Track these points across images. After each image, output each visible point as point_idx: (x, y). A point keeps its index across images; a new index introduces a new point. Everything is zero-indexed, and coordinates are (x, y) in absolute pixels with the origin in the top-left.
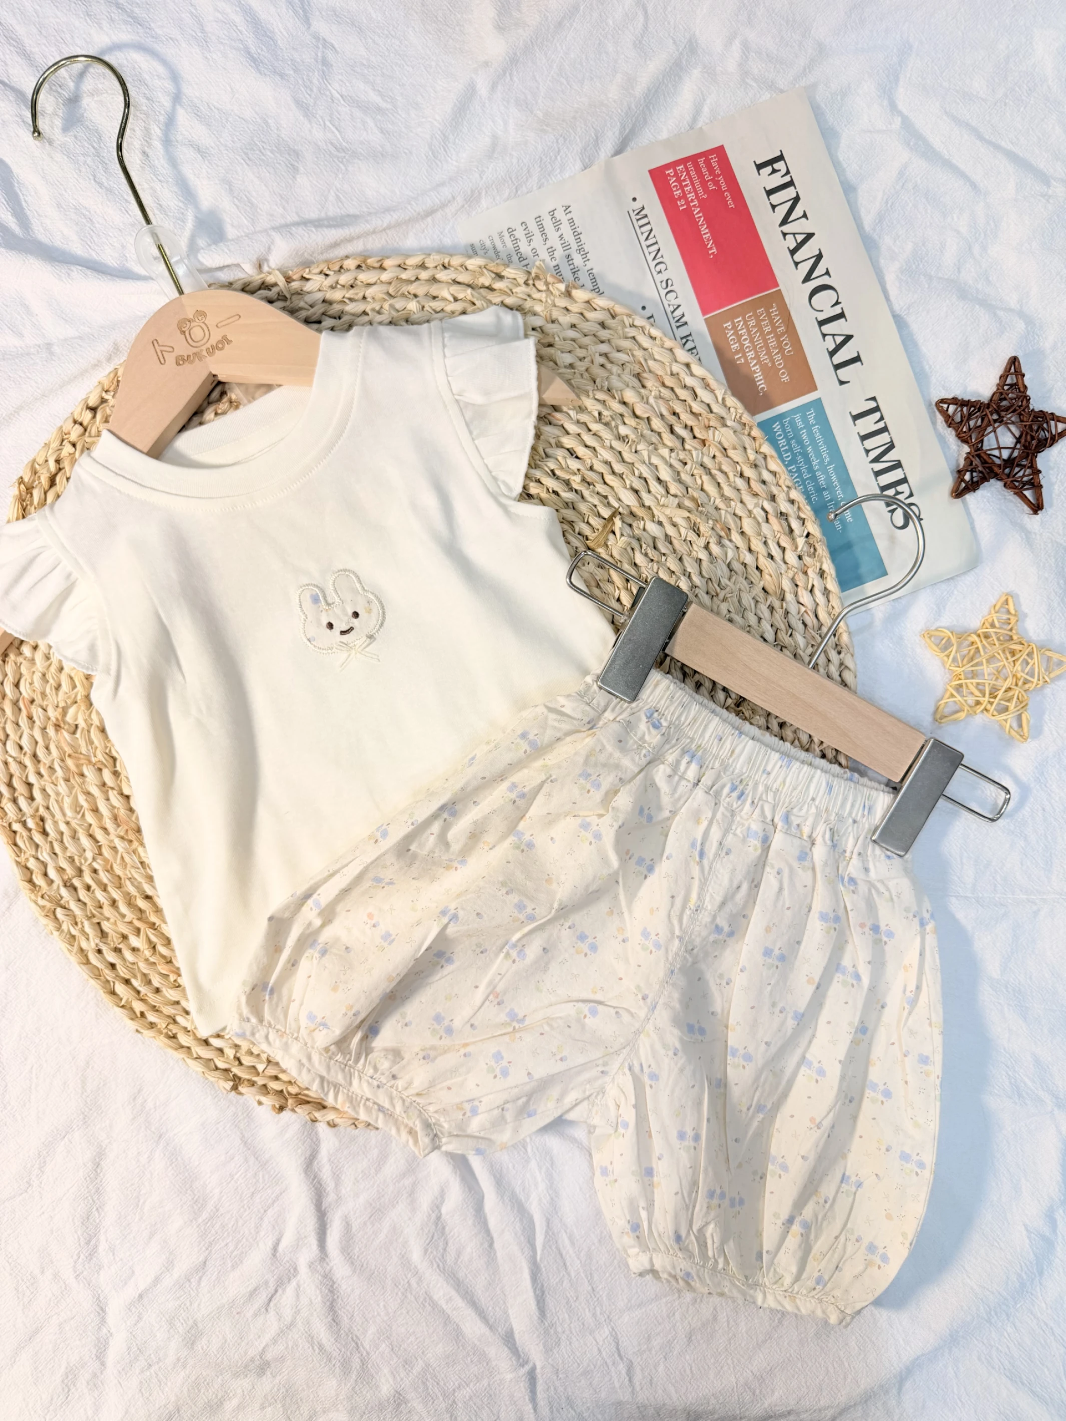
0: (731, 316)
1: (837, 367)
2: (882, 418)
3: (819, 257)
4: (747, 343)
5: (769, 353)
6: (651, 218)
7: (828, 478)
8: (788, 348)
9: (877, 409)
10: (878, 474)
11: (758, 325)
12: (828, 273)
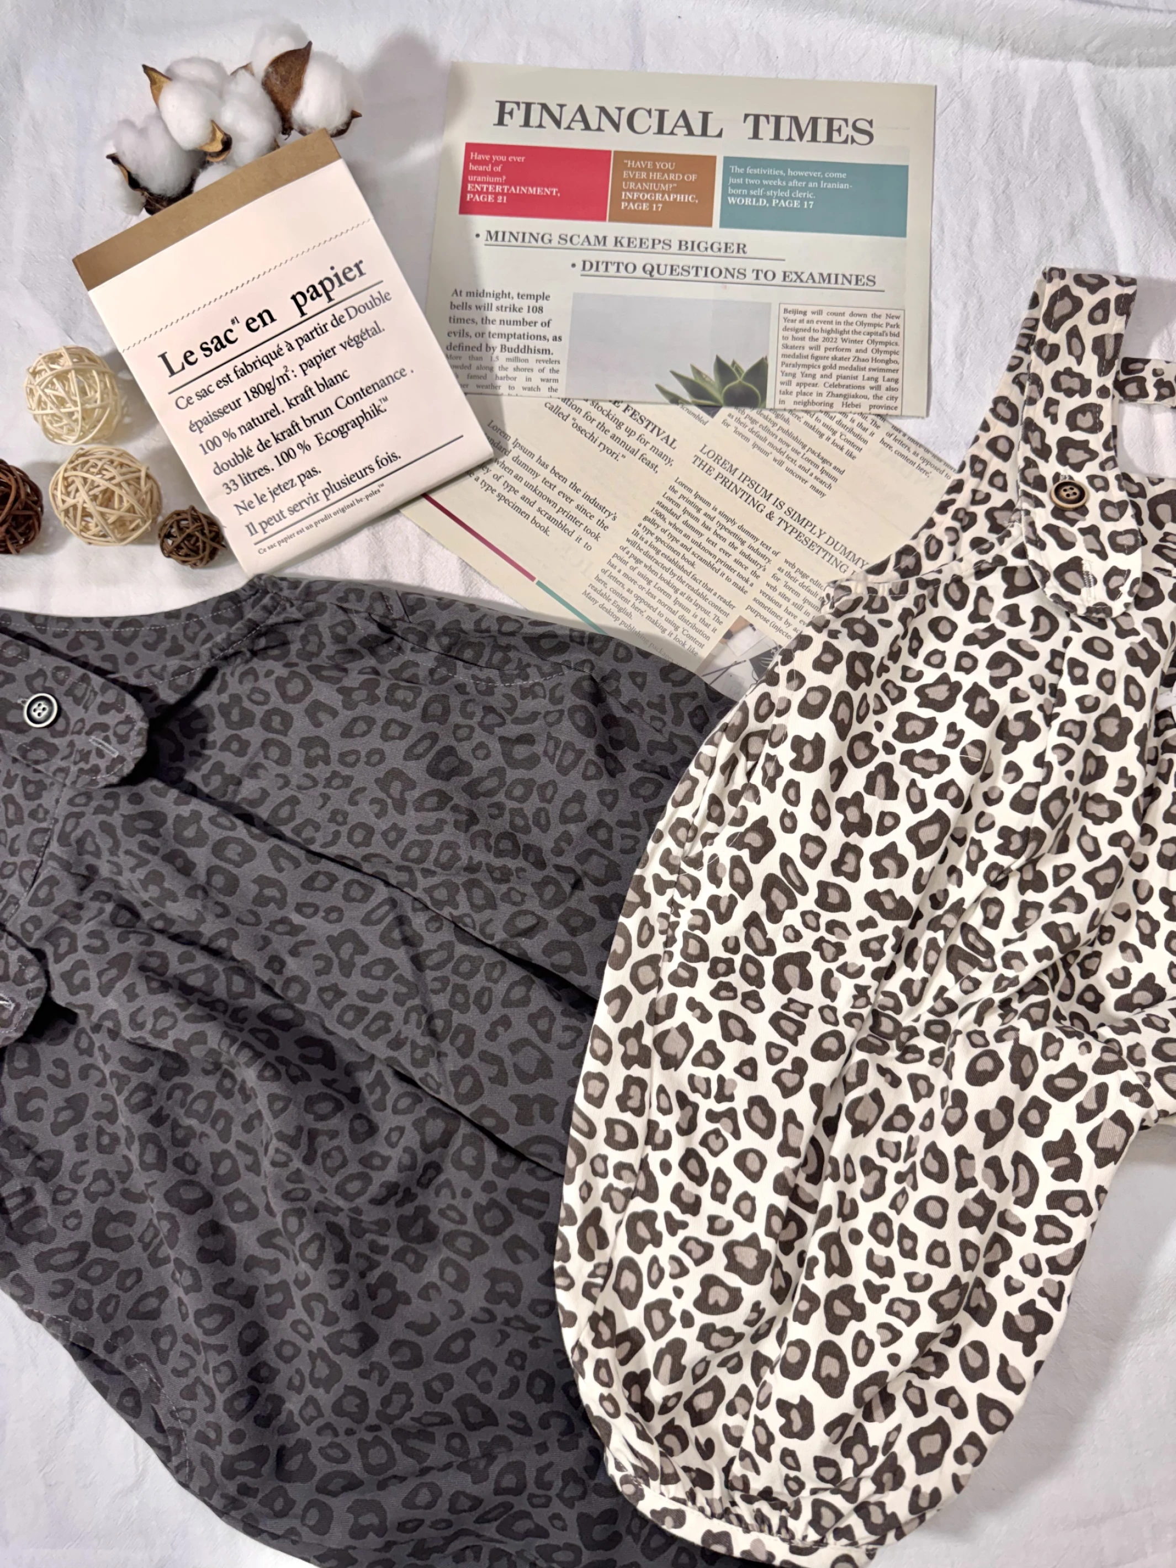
0: (617, 199)
1: (704, 133)
2: (767, 117)
3: (603, 110)
4: (647, 196)
5: (665, 182)
6: (500, 229)
7: (799, 178)
8: (668, 166)
9: (757, 118)
10: (814, 138)
11: (637, 181)
12: (620, 109)
